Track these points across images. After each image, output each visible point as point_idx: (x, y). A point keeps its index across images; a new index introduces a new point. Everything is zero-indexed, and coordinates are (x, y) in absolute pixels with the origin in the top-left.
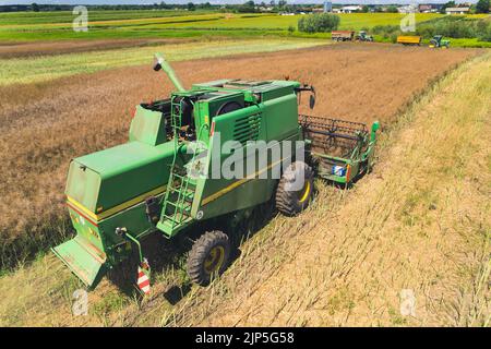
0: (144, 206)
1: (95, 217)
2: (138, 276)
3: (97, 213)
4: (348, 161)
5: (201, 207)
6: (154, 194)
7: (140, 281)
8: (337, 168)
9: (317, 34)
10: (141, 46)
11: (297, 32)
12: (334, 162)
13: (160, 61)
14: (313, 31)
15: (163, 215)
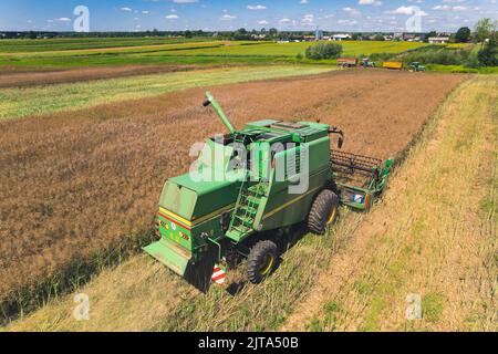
0: (219, 218)
1: (189, 224)
2: (213, 271)
3: (192, 221)
4: (367, 191)
5: (262, 222)
6: (226, 209)
7: (214, 275)
8: (357, 196)
9: (324, 61)
10: (174, 71)
11: (304, 59)
12: (355, 191)
13: (210, 99)
14: (319, 58)
15: (231, 226)
